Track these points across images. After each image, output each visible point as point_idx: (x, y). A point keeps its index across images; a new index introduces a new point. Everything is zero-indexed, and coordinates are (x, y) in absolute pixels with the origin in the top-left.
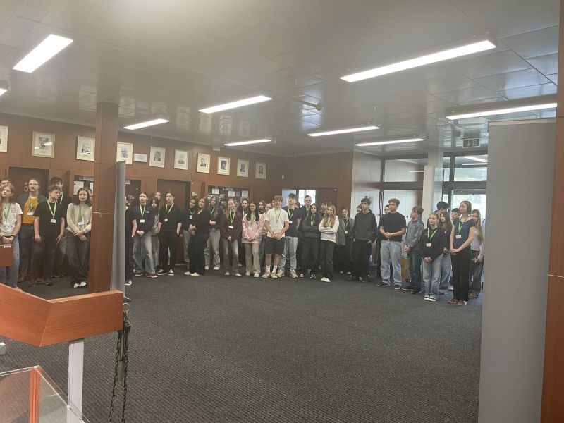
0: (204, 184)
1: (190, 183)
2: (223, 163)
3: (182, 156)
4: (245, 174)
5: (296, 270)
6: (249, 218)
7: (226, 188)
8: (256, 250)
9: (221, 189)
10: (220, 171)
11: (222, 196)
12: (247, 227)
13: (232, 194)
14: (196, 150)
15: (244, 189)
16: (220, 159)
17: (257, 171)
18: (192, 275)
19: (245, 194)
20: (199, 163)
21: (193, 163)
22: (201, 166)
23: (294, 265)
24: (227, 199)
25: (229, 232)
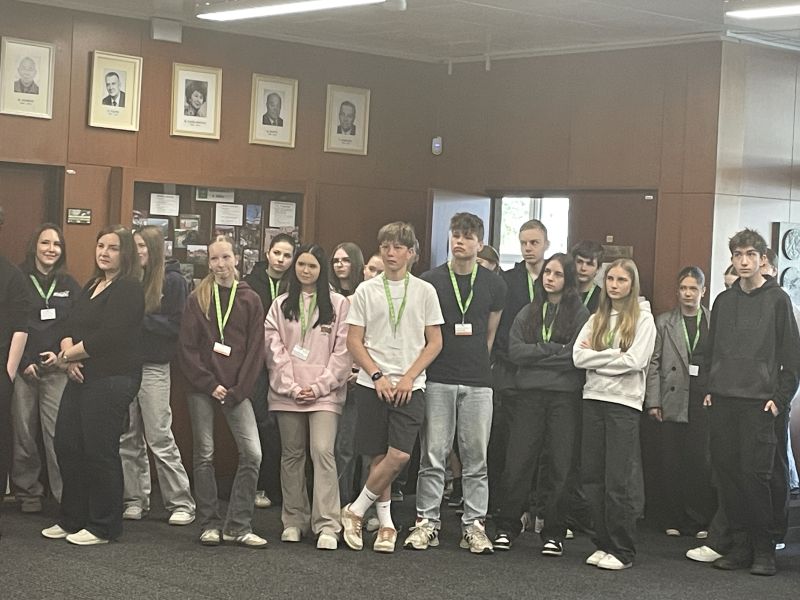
0: (116, 174)
1: (63, 168)
2: (196, 88)
3: (29, 64)
4: (284, 136)
5: (486, 522)
6: (291, 310)
7: (204, 191)
8: (323, 439)
9: (184, 193)
10: (182, 124)
11: (190, 224)
12: (286, 346)
13: (229, 215)
14: (84, 38)
15: (279, 197)
16: (183, 75)
17: (333, 121)
18: (71, 538)
19: (282, 216)
20: (99, 92)
21: (74, 91)
22: (108, 101)
23: (478, 501)
24: (207, 232)
25: (215, 368)
